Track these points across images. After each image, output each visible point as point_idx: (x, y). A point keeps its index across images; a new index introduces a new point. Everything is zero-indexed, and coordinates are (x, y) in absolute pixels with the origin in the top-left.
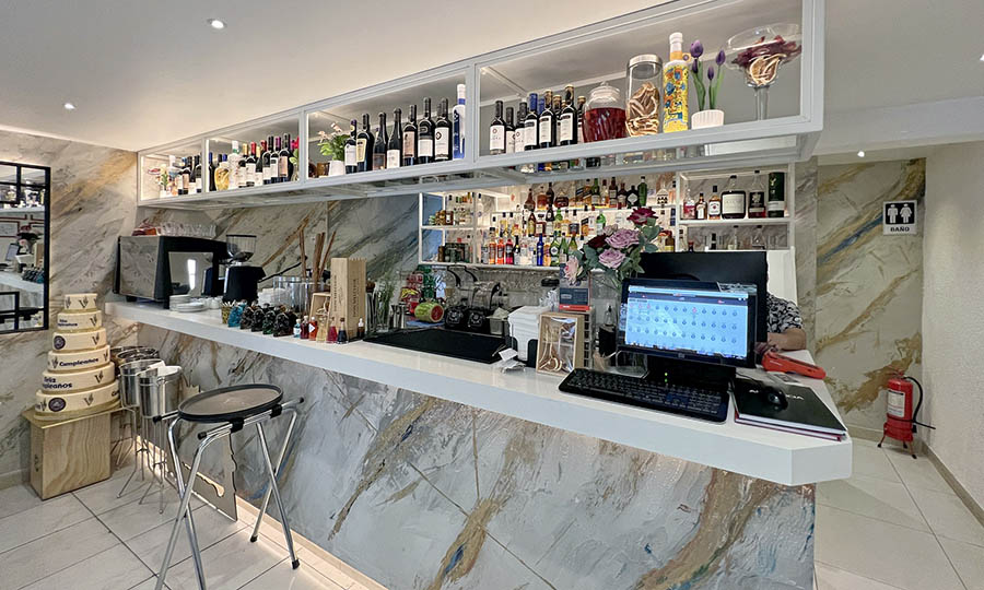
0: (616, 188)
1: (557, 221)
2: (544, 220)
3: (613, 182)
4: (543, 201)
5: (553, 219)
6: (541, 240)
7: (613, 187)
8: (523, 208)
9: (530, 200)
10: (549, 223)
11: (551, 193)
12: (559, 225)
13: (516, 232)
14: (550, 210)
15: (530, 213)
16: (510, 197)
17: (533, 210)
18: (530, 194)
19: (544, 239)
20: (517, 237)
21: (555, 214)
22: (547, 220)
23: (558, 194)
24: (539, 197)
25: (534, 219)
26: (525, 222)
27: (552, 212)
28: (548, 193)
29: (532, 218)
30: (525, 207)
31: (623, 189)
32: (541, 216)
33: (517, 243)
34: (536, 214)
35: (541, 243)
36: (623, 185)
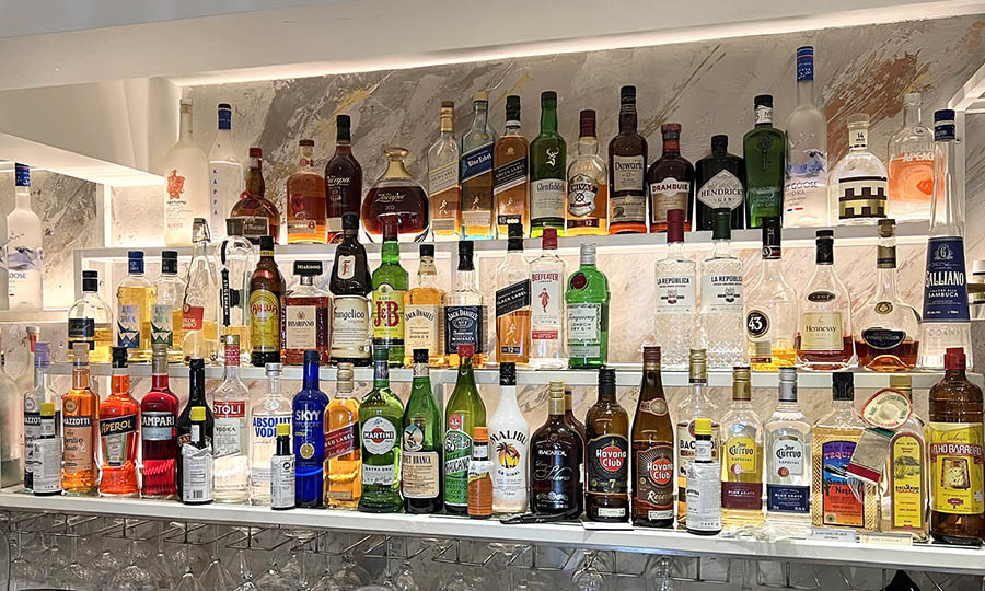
0: (642, 149)
1: (384, 293)
2: (321, 287)
3: (628, 121)
4: (313, 202)
5: (362, 284)
6: (311, 381)
7: (628, 141)
8: (219, 234)
9: (254, 198)
10: (347, 304)
11: (345, 168)
12: (395, 314)
13: (193, 343)
14: (349, 246)
15: (254, 256)
16: (161, 182)
17: (268, 243)
18: (255, 174)
19: (327, 374)
20: (197, 367)
21: (374, 261)
22: (338, 286)
23: (382, 174)
24: (296, 185)
25: (277, 285)
26: (233, 298)
27: (361, 253)
28: (333, 169)
29: (267, 278)
30: (234, 227)
31: (671, 153)
32: (307, 270)
33: (197, 397)
34: (285, 263)
35: (310, 398)
36: (672, 134)
